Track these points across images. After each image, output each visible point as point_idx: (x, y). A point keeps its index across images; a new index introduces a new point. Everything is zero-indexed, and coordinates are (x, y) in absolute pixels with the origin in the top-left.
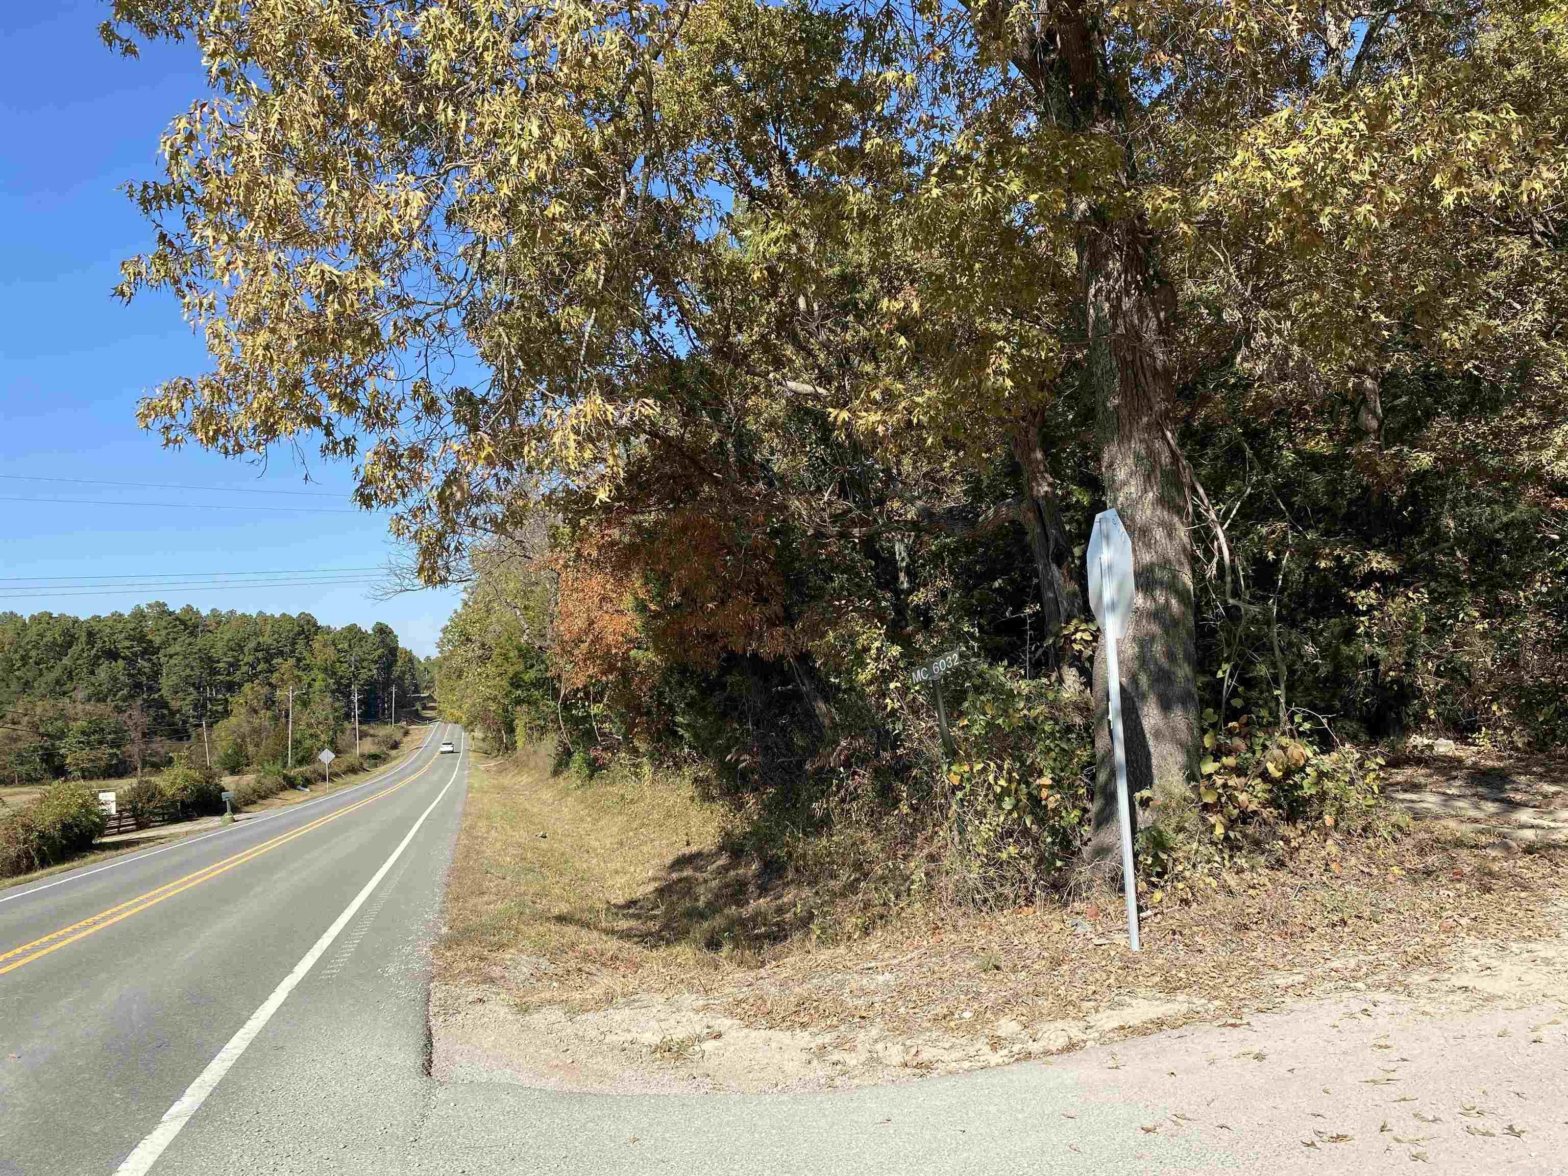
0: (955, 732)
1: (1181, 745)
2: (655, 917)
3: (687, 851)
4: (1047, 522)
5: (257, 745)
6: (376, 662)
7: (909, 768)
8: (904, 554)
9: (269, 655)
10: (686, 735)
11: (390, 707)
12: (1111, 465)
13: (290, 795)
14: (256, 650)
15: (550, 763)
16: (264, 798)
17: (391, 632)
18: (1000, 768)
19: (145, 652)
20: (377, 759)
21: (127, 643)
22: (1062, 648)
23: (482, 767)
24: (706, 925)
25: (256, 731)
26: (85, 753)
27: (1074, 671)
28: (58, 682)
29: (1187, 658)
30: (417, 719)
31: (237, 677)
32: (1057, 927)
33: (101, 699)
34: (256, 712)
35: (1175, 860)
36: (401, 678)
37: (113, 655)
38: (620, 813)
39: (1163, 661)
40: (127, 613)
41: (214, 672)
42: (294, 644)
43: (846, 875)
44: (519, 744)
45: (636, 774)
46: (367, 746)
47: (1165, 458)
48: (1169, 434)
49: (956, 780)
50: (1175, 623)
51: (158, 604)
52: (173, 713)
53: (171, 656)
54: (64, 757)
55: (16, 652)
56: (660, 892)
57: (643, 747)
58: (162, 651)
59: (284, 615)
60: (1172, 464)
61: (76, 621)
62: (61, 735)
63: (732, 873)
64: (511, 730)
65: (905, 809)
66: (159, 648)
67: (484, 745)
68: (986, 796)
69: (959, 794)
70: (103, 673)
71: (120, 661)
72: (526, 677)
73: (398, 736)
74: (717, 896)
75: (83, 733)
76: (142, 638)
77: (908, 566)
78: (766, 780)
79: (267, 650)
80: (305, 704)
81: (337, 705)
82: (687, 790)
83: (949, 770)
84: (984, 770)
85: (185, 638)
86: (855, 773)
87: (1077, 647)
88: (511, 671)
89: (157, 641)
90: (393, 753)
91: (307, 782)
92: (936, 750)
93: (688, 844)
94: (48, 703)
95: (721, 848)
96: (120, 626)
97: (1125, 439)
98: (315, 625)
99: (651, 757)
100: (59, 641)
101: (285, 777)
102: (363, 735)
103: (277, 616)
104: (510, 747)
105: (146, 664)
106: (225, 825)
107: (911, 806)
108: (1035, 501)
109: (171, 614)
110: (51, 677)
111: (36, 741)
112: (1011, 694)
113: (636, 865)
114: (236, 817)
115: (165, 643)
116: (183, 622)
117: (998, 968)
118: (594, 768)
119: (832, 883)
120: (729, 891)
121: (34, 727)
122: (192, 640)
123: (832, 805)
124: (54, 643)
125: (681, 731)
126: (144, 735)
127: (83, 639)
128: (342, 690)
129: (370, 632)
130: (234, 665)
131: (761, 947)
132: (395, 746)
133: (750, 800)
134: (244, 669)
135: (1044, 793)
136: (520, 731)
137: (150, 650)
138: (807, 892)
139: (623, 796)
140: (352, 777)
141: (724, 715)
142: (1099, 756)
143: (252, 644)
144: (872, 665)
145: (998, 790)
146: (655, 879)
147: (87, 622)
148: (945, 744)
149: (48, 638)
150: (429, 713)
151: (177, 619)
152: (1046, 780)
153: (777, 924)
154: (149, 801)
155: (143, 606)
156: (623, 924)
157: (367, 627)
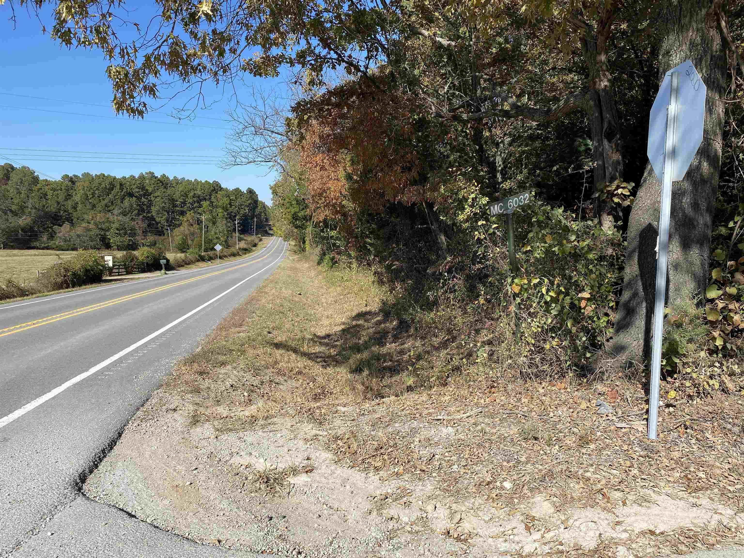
0: (519, 255)
1: (695, 276)
2: (336, 346)
3: (364, 309)
4: (604, 108)
5: (192, 240)
6: (248, 206)
7: (487, 276)
8: (501, 163)
9: (199, 200)
10: (372, 249)
11: (254, 228)
12: (668, 53)
13: (201, 264)
14: (194, 197)
15: (317, 258)
16: (189, 264)
17: (255, 193)
18: (552, 283)
19: (144, 195)
20: (246, 251)
21: (137, 190)
22: (604, 201)
23: (291, 258)
24: (359, 356)
25: (193, 234)
26: (118, 238)
27: (611, 218)
28: (106, 206)
29: (708, 210)
30: (267, 234)
31: (185, 209)
32: (584, 405)
33: (124, 214)
34: (192, 225)
35: (684, 364)
36: (260, 215)
37: (131, 195)
38: (340, 286)
39: (689, 211)
40: (137, 176)
41: (175, 206)
42: (210, 195)
43: (443, 336)
44: (307, 249)
45: (350, 267)
46: (242, 245)
47: (716, 45)
48: (723, 24)
49: (517, 289)
50: (704, 181)
51: (150, 173)
52: (157, 223)
53: (156, 197)
54: (110, 239)
55: (89, 191)
56: (343, 330)
57: (353, 254)
58: (152, 195)
59: (206, 181)
60: (721, 51)
61: (115, 178)
62: (108, 230)
63: (383, 325)
64: (304, 242)
65: (482, 301)
66: (151, 193)
67: (295, 248)
68: (539, 303)
69: (518, 300)
70: (126, 202)
71: (134, 198)
72: (300, 215)
73: (257, 241)
74: (370, 338)
75: (117, 229)
76: (143, 188)
77: (502, 169)
78: (408, 277)
79: (199, 197)
80: (214, 223)
81: (229, 224)
82: (372, 278)
83: (513, 282)
84: (540, 284)
85: (162, 189)
86: (454, 277)
87: (616, 200)
88: (293, 211)
89: (150, 190)
90: (254, 248)
91: (211, 259)
92: (504, 266)
93: (366, 306)
94: (102, 214)
95: (380, 310)
96: (134, 182)
97: (683, 29)
98: (220, 187)
99: (357, 260)
100: (108, 187)
101: (200, 256)
102: (240, 240)
103: (203, 181)
104: (304, 250)
105: (145, 200)
106: (162, 275)
107: (486, 300)
108: (597, 92)
109: (156, 177)
110: (103, 203)
111: (98, 232)
112: (567, 230)
113: (338, 314)
114: (167, 272)
115: (154, 191)
116: (161, 182)
117: (536, 439)
118: (334, 262)
119: (434, 339)
120: (378, 336)
121: (96, 224)
122: (165, 190)
123: (440, 294)
124: (106, 188)
125: (369, 247)
126: (143, 232)
127: (118, 187)
128: (231, 217)
129: (245, 192)
130: (184, 203)
131: (383, 377)
132: (255, 245)
133: (398, 286)
134: (188, 205)
135: (583, 304)
136: (307, 242)
137: (147, 194)
138: (418, 343)
139: (342, 278)
140: (232, 258)
141: (389, 239)
142: (626, 280)
143: (192, 194)
144: (468, 210)
145: (549, 299)
146: (344, 323)
147: (119, 179)
148: (511, 263)
149: (103, 186)
150: (271, 232)
151: (159, 180)
152: (586, 295)
153: (397, 361)
154: (131, 262)
155: (144, 173)
156: (317, 349)
157: (244, 190)
